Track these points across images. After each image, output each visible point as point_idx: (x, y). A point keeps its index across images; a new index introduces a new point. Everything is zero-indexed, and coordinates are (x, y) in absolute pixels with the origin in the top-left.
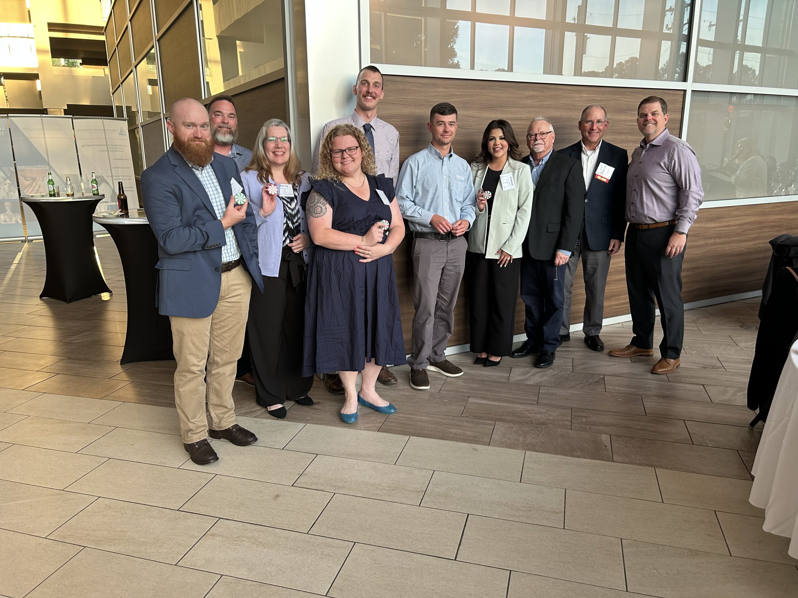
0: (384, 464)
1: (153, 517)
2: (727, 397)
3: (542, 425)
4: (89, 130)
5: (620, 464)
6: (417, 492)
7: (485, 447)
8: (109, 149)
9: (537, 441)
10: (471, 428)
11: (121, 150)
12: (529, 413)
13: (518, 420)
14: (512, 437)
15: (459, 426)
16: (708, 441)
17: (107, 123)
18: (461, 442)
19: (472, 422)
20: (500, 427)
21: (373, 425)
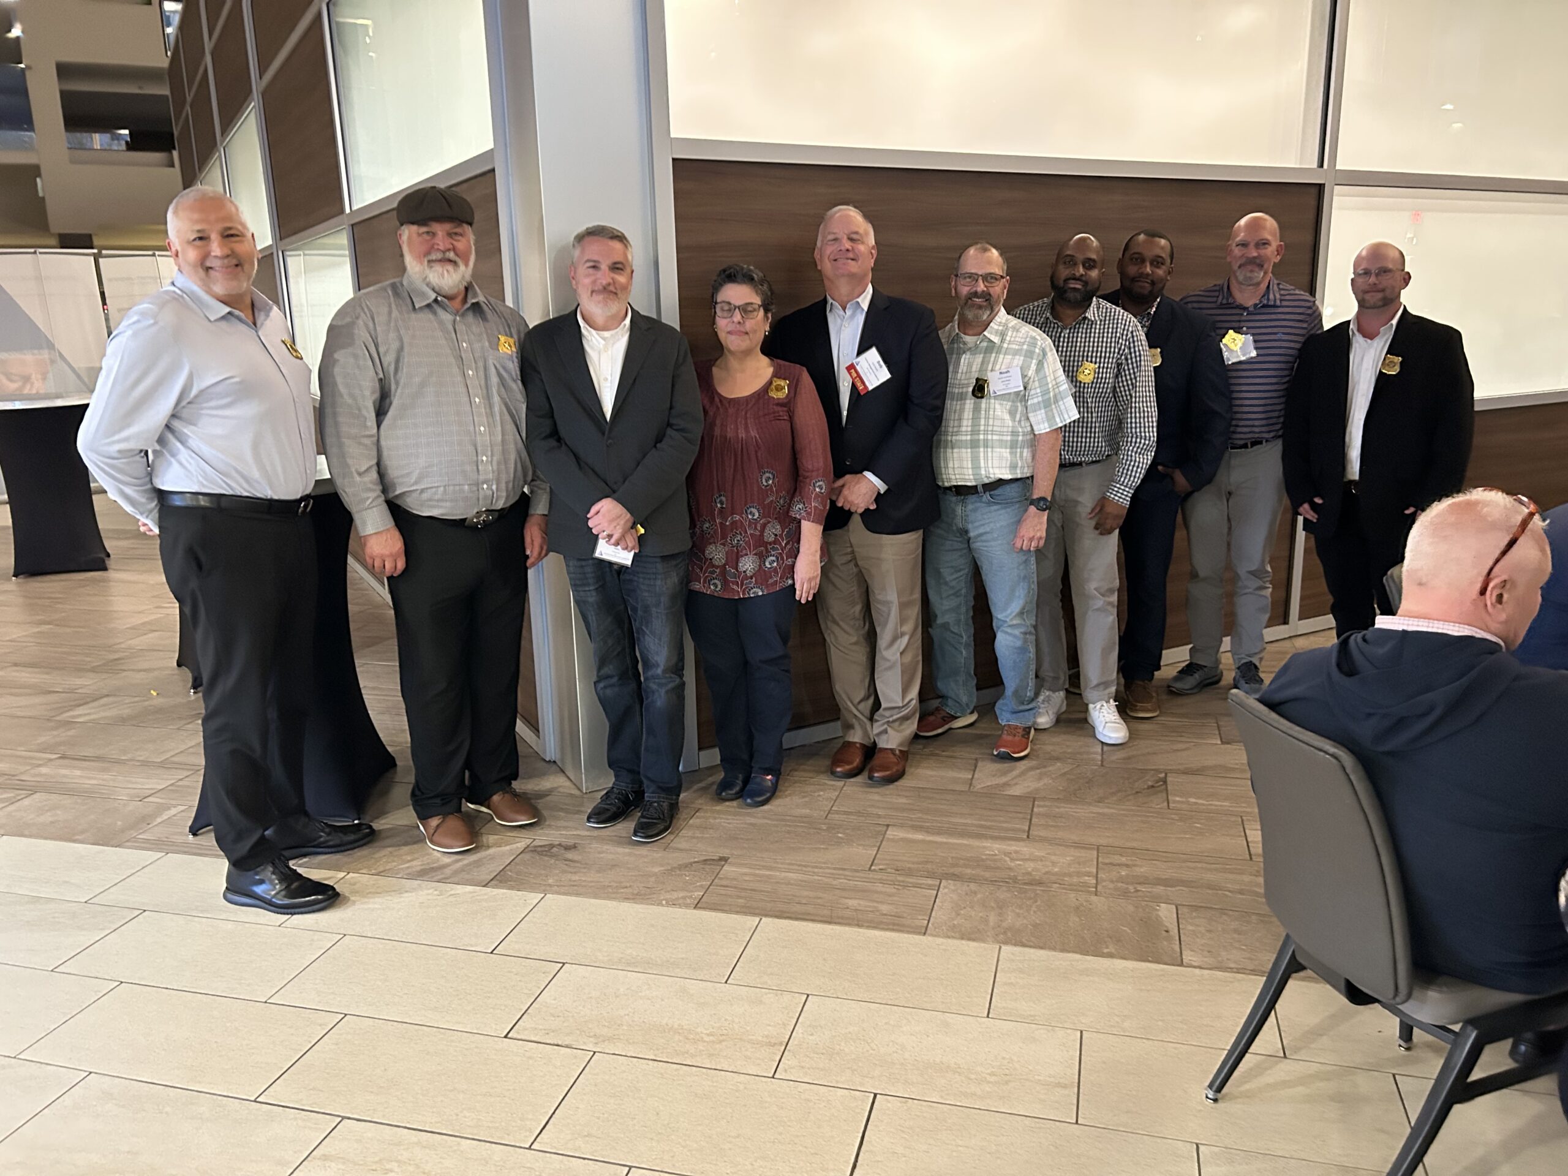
0: (704, 983)
3: (1036, 885)
5: (1197, 971)
7: (917, 938)
9: (1025, 921)
12: (1012, 860)
13: (987, 875)
15: (863, 891)
19: (892, 883)
20: (949, 891)
21: (686, 893)
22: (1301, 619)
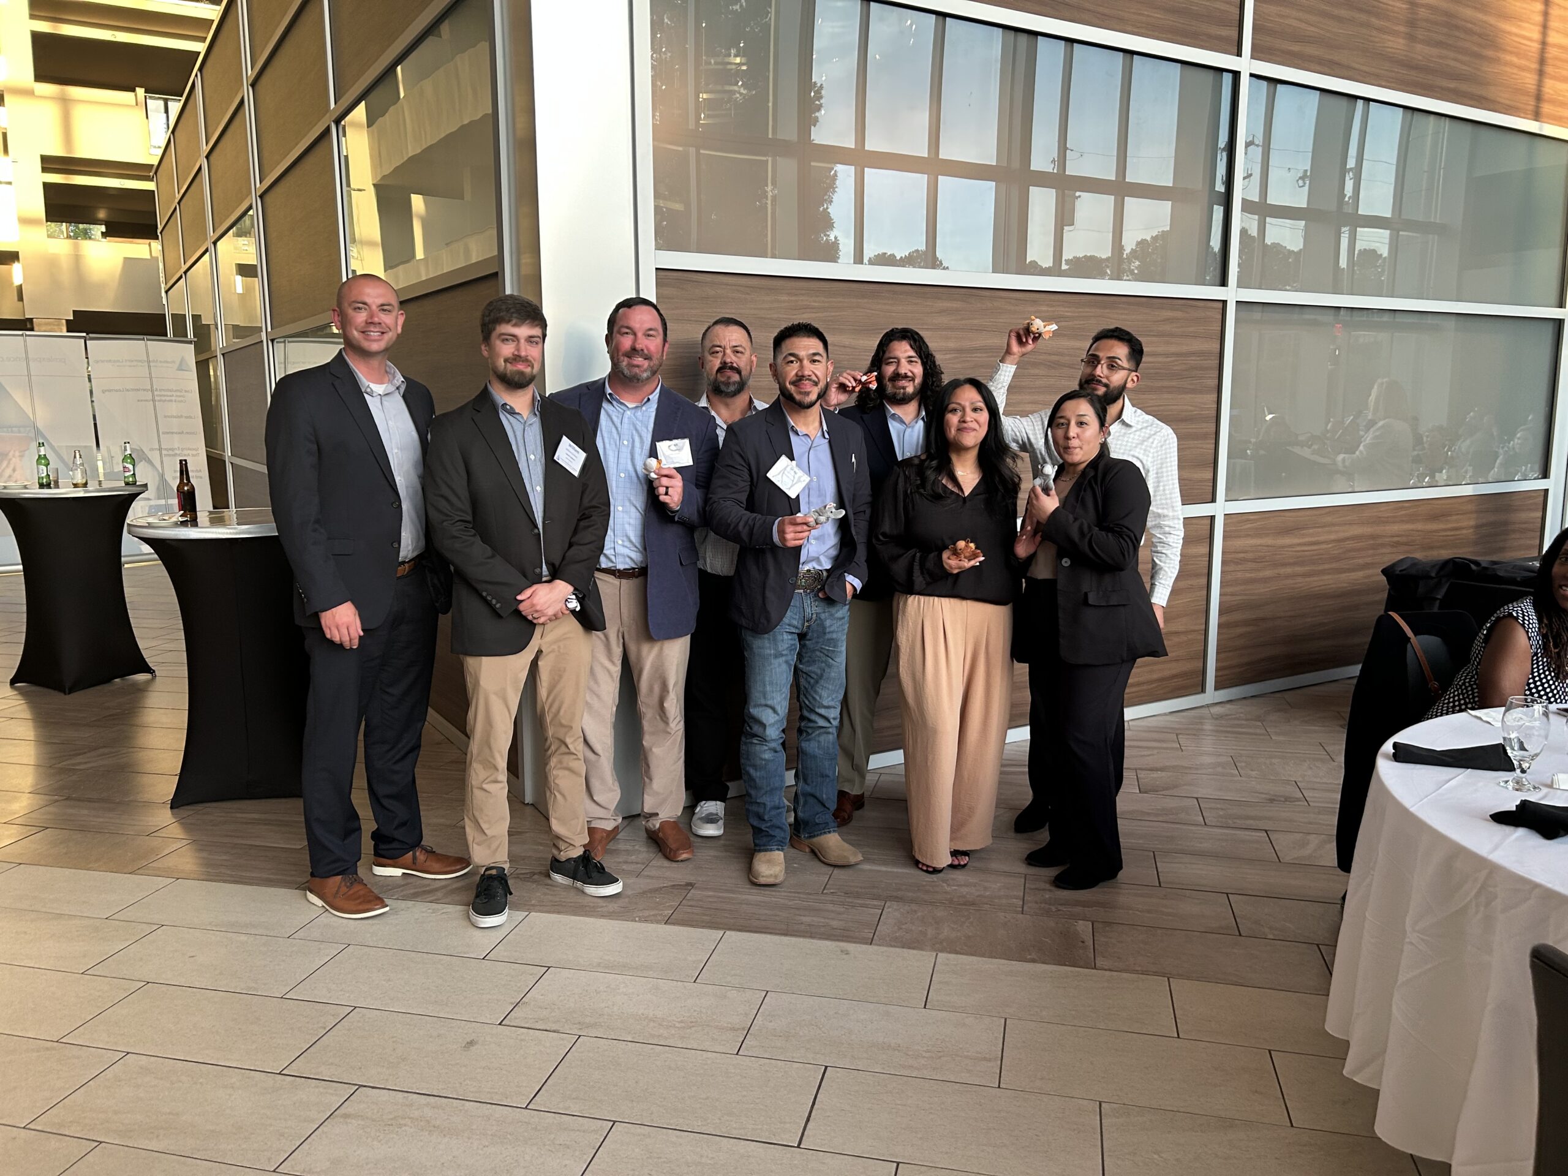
0: (675, 983)
1: (233, 1087)
2: (1307, 851)
3: (971, 905)
4: (118, 361)
5: (1107, 973)
6: (733, 1029)
7: (864, 947)
8: (157, 398)
9: (959, 934)
10: (839, 914)
11: (180, 399)
12: (949, 885)
14: (913, 928)
15: (816, 910)
16: (1267, 930)
17: (157, 348)
18: (820, 939)
19: (843, 904)
21: (657, 912)
22: (1216, 689)
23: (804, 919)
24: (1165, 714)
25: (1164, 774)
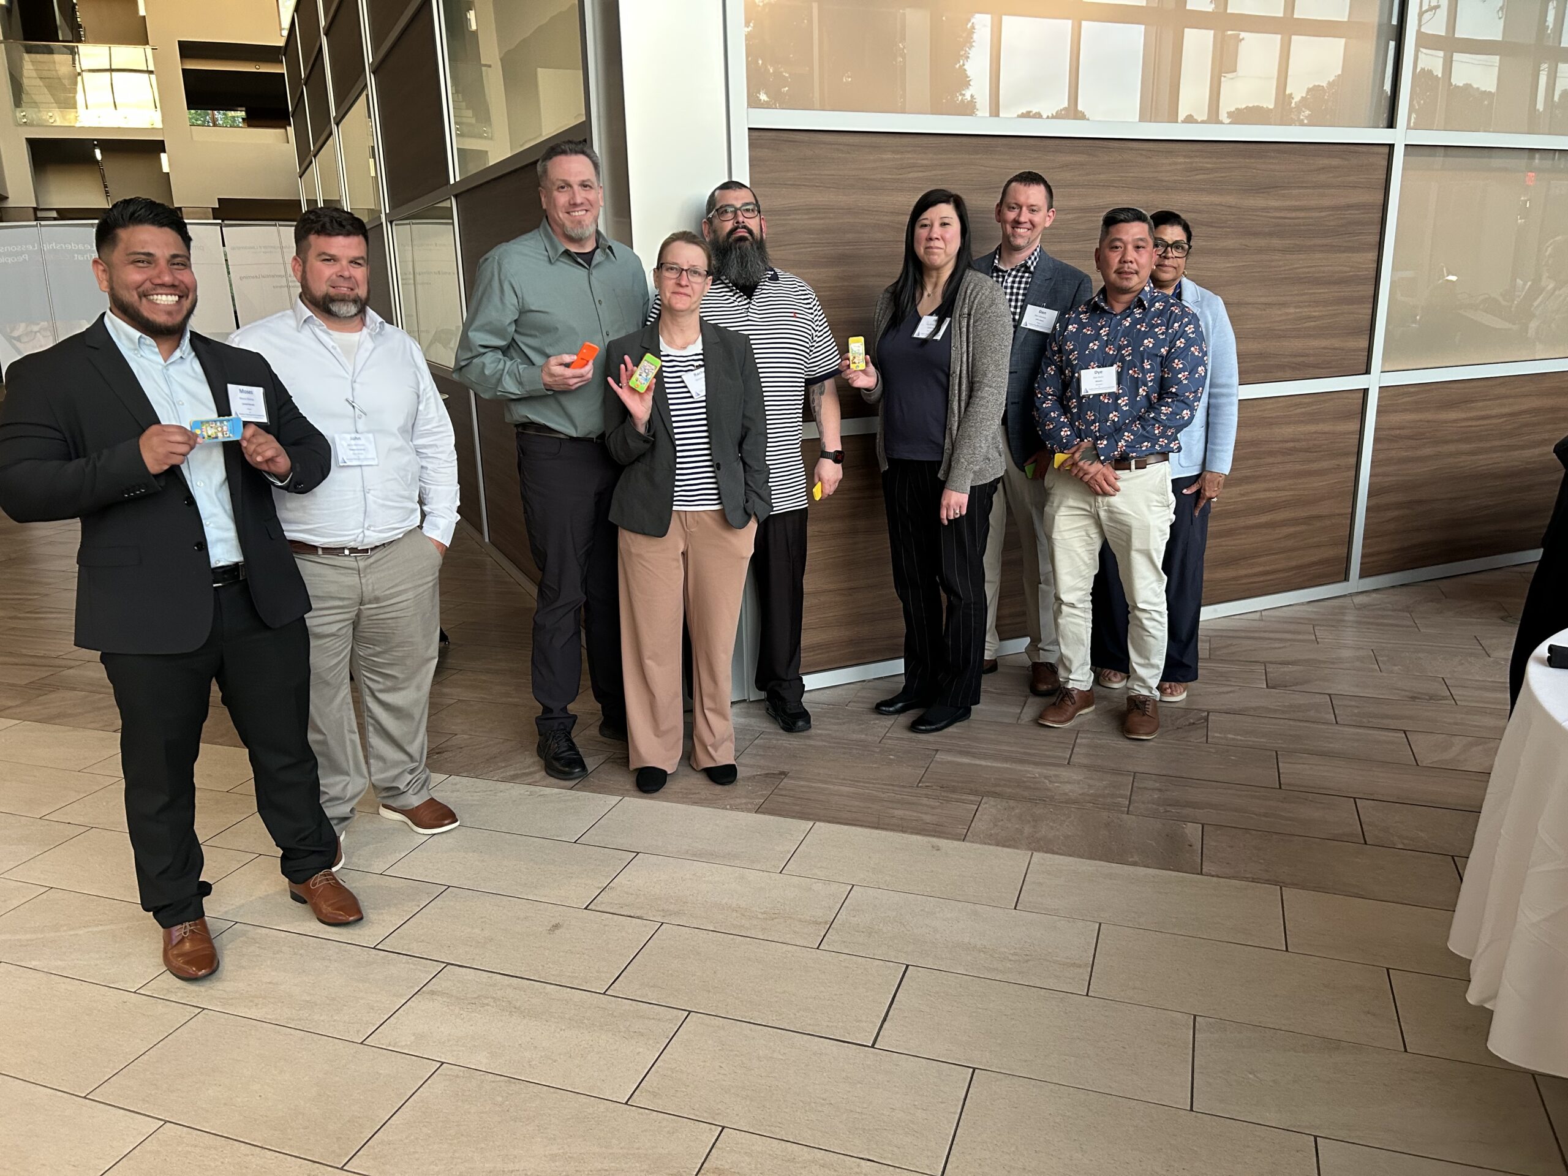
2: (1450, 755)
6: (816, 923)
7: (956, 843)
9: (1057, 833)
10: (934, 808)
12: (1051, 782)
13: (1026, 794)
14: (1009, 825)
15: (910, 803)
16: (1395, 838)
18: (912, 833)
19: (937, 798)
20: (990, 808)
21: (748, 800)
22: (1361, 576)
23: (897, 812)
24: (1302, 604)
25: (1295, 668)
